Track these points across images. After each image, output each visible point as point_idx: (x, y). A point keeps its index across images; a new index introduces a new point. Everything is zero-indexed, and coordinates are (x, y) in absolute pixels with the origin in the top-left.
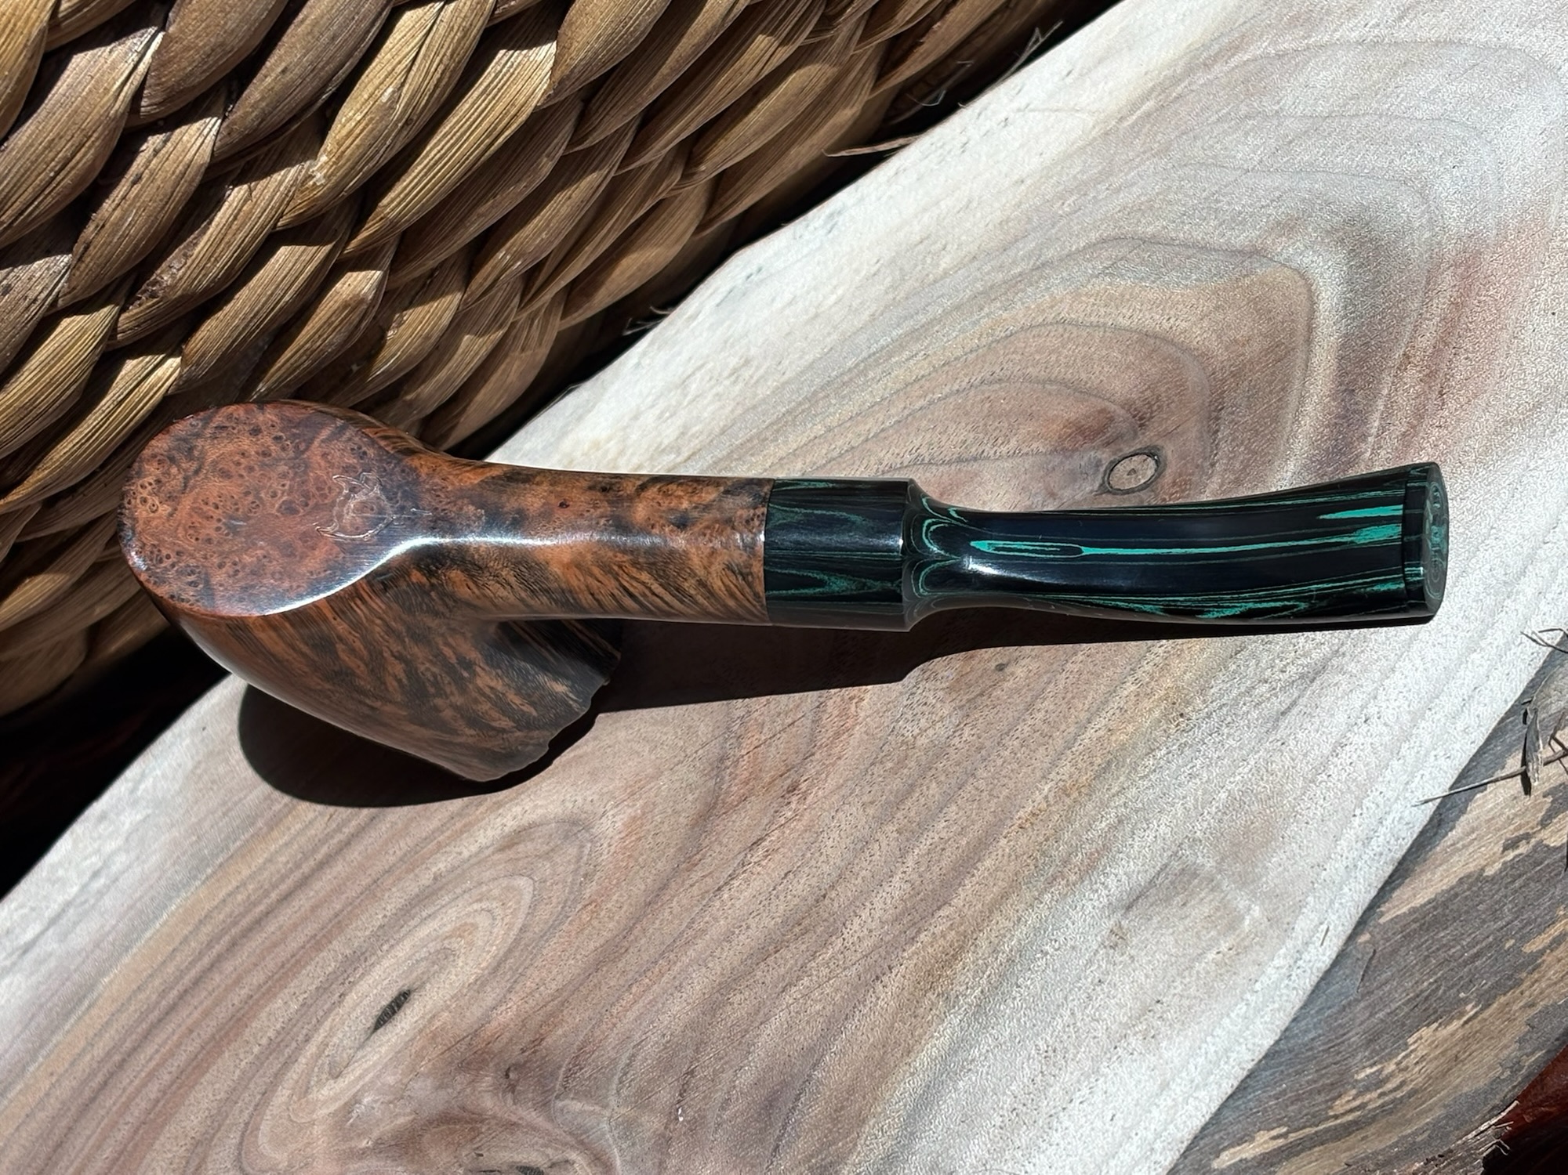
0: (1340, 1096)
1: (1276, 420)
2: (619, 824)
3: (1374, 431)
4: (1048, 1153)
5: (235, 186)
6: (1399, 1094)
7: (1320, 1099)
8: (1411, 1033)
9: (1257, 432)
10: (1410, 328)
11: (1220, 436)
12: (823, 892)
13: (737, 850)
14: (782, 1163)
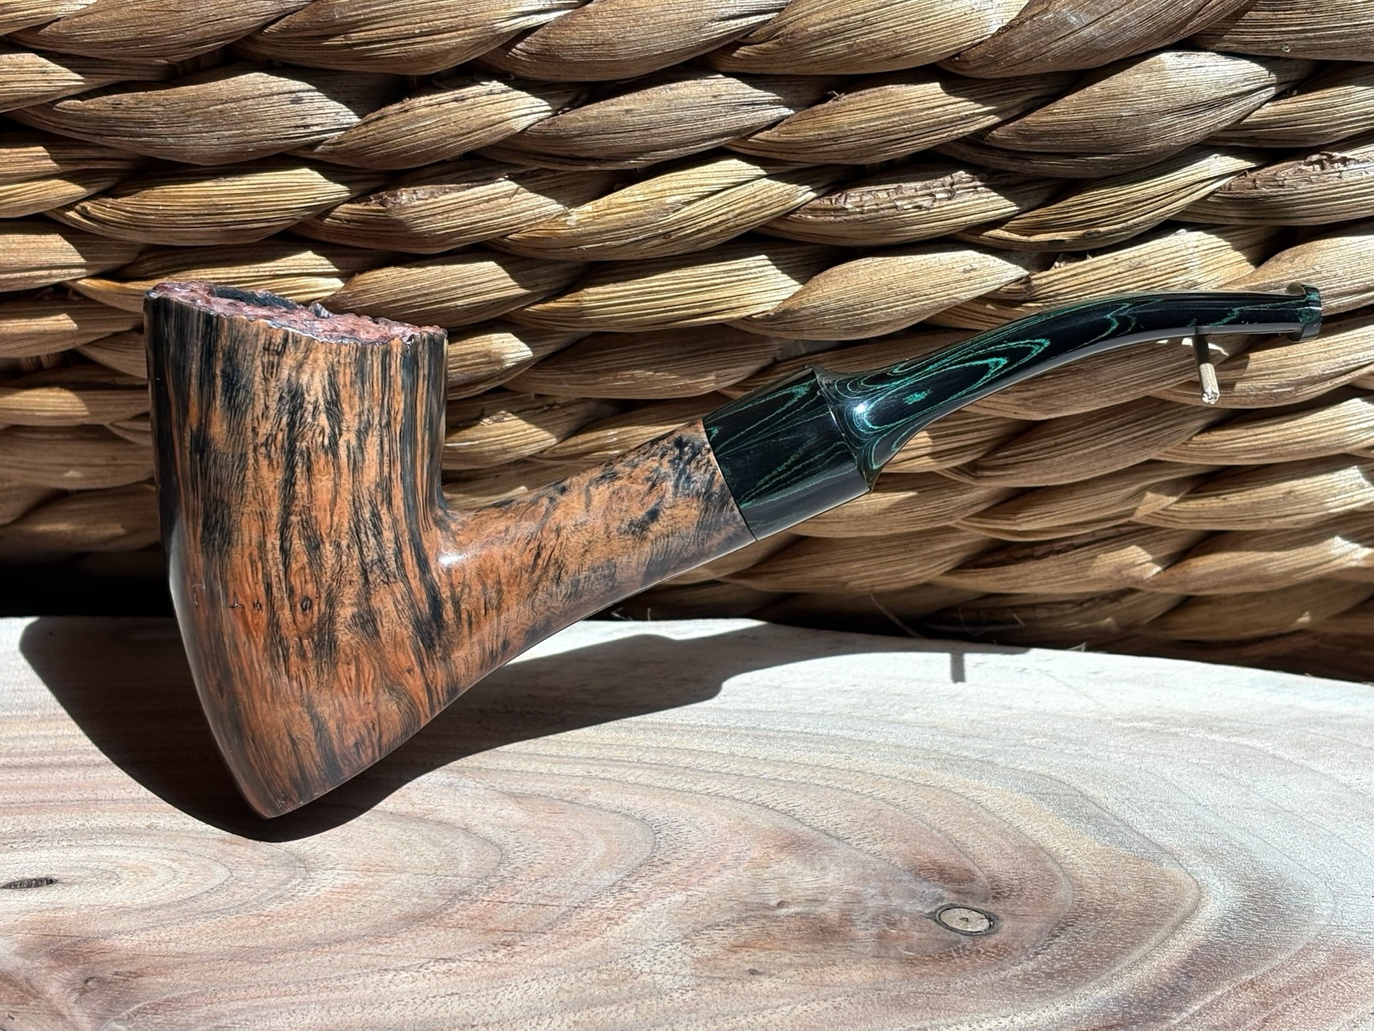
1: (1112, 957)
2: (338, 883)
3: (1191, 1011)
5: (510, 179)
9: (1090, 955)
10: (1268, 967)
11: (1057, 940)
12: (475, 1023)
13: (424, 955)
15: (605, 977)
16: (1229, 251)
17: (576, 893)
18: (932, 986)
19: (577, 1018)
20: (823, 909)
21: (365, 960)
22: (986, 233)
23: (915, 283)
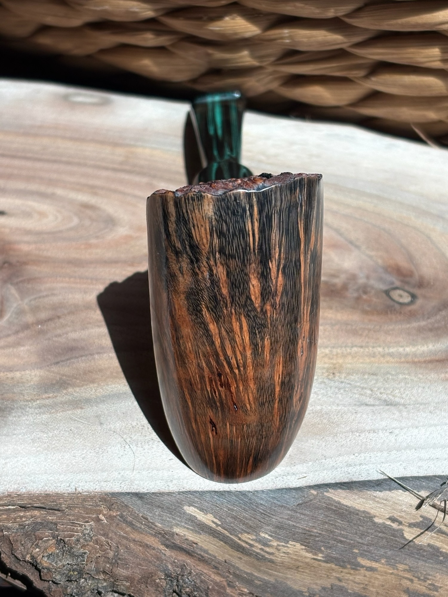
0: (248, 533)
2: (124, 233)
4: (138, 448)
6: (267, 556)
7: (242, 527)
8: (294, 540)
11: (441, 313)
14: (55, 369)
18: (373, 326)
20: (335, 281)
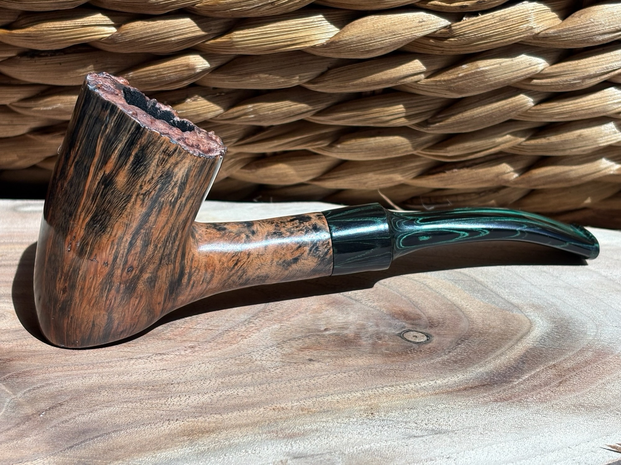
1: (486, 354)
9: (475, 353)
10: (563, 359)
11: (460, 346)
12: (173, 383)
13: (151, 351)
14: (69, 453)
15: (238, 362)
16: (549, 13)
17: (227, 324)
18: (397, 367)
19: (223, 380)
20: (346, 332)
21: (122, 354)
22: (430, 3)
23: (395, 27)
